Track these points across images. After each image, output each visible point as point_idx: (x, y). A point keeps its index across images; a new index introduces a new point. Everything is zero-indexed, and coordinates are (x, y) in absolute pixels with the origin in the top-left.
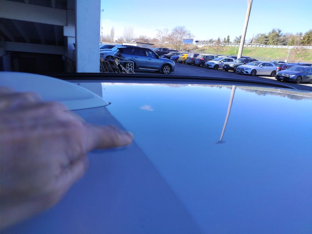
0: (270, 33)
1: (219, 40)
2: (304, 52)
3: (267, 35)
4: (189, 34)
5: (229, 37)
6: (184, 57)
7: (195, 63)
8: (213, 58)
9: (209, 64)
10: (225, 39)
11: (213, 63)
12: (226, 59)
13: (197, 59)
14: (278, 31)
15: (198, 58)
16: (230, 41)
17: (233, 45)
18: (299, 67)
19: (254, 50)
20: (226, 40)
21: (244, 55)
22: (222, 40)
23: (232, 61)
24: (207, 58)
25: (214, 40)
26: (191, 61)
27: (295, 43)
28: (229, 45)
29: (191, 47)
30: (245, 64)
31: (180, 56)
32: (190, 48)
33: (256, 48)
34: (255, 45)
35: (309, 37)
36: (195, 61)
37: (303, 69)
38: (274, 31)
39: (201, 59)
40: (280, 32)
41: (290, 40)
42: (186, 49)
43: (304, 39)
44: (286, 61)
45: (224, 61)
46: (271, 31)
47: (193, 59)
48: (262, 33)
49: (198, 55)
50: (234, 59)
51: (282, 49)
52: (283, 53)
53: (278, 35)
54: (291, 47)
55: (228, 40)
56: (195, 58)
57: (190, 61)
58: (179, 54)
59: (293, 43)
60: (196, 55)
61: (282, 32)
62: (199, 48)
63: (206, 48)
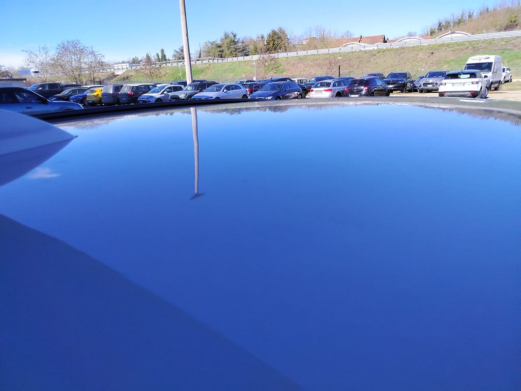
0: (222, 40)
1: (148, 57)
2: (273, 62)
3: (219, 42)
4: (92, 53)
5: (162, 51)
6: (95, 94)
8: (147, 89)
9: (145, 100)
10: (158, 56)
11: (152, 97)
12: (170, 88)
14: (232, 36)
15: (122, 92)
17: (175, 64)
18: (274, 84)
19: (207, 68)
20: (160, 57)
21: (195, 78)
22: (153, 57)
24: (138, 91)
25: (140, 59)
28: (168, 64)
29: (104, 76)
30: (201, 91)
31: (88, 93)
32: (102, 78)
33: (210, 65)
34: (206, 60)
35: (274, 41)
37: (279, 86)
38: (226, 37)
39: (129, 93)
40: (235, 36)
41: (252, 47)
42: (94, 80)
43: (268, 44)
44: (255, 79)
45: (168, 92)
46: (222, 36)
47: (114, 96)
48: (211, 41)
49: (122, 86)
51: (245, 62)
52: (248, 67)
53: (234, 42)
54: (256, 57)
55: (164, 57)
58: (84, 90)
59: (256, 52)
60: (117, 88)
62: (118, 75)
63: (130, 74)
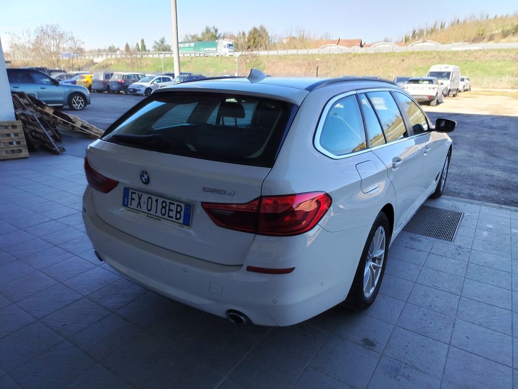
1: (127, 46)
3: (200, 36)
6: (85, 80)
7: (111, 88)
8: (138, 78)
9: (136, 88)
11: (142, 86)
13: (112, 82)
14: (213, 31)
15: (112, 80)
16: (147, 48)
19: (189, 61)
22: (132, 46)
23: (169, 80)
24: (129, 79)
26: (103, 87)
27: (240, 48)
28: (149, 55)
29: (83, 63)
32: (81, 65)
33: (191, 59)
34: (188, 53)
35: (255, 39)
36: (110, 86)
38: (208, 31)
39: (120, 81)
42: (73, 66)
43: (249, 41)
45: (158, 82)
46: (204, 30)
47: (104, 83)
50: (171, 78)
51: (226, 58)
52: (230, 63)
53: (215, 37)
54: (237, 54)
56: (107, 80)
57: (101, 87)
60: (108, 76)
61: (219, 32)
62: (96, 63)
63: (110, 62)
